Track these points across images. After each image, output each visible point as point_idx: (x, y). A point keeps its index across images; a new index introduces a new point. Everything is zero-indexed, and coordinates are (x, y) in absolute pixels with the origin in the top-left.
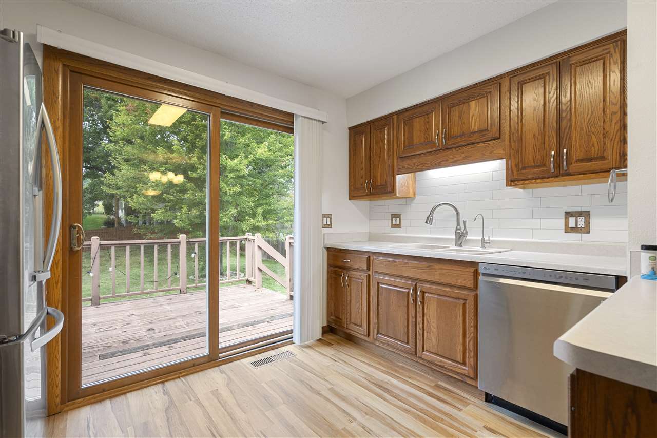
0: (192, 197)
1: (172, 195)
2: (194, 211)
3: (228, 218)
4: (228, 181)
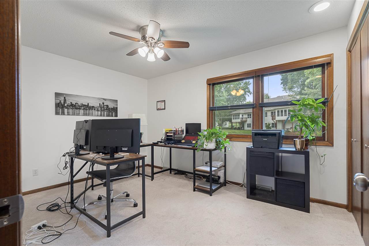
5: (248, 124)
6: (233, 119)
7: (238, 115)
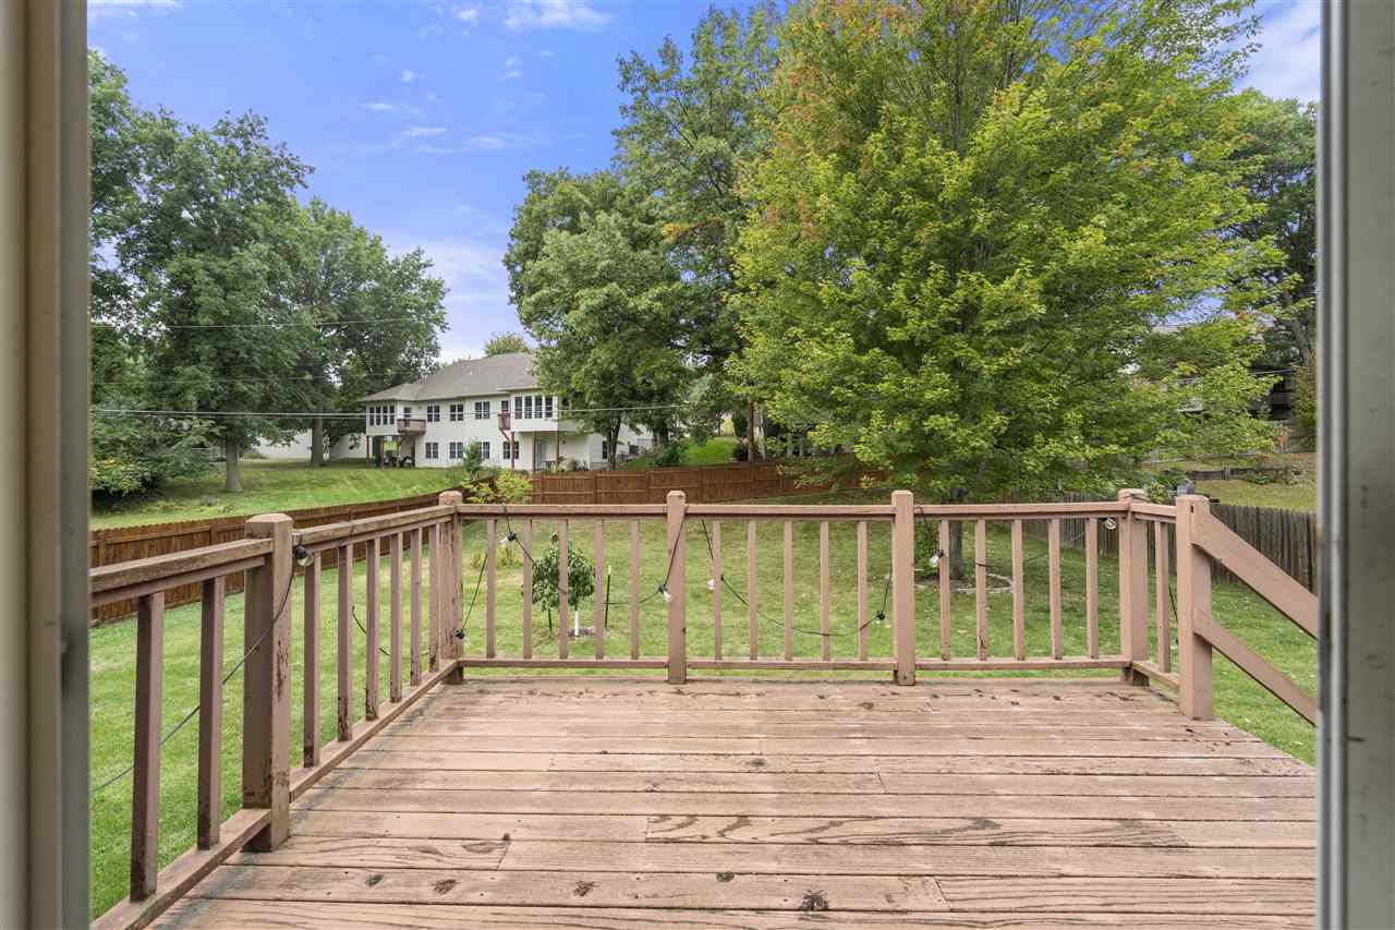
0: (893, 389)
1: (851, 387)
2: (899, 423)
3: (983, 439)
4: (984, 343)
5: (428, 445)
6: (372, 423)
7: (390, 405)
